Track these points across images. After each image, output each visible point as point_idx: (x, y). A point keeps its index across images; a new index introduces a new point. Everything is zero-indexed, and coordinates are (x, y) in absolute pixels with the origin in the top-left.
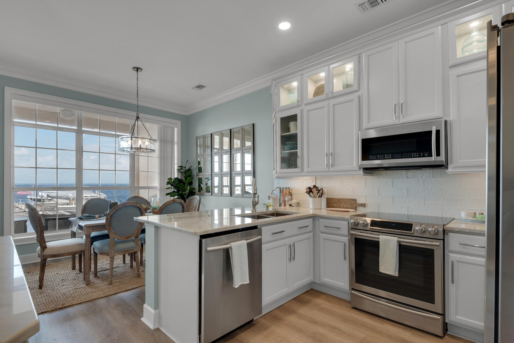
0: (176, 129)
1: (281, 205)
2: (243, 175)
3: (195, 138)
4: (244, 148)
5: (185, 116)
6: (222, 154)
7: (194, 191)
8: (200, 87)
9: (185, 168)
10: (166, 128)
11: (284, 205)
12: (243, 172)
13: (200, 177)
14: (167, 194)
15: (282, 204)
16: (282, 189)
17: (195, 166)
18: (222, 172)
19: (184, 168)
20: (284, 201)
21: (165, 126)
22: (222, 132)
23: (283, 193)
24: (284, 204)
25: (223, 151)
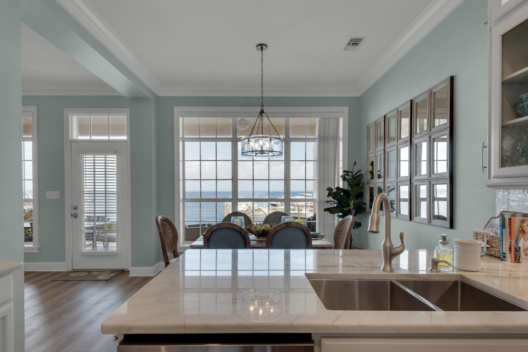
0: (341, 120)
1: (504, 257)
2: (430, 181)
3: (367, 127)
4: (433, 130)
5: (357, 98)
6: (399, 147)
7: (363, 206)
8: (355, 42)
9: (352, 173)
10: (327, 120)
11: (513, 260)
12: (430, 177)
13: (371, 186)
14: (326, 210)
15: (508, 255)
16: (507, 217)
17: (366, 169)
18: (399, 178)
19: (350, 174)
20: (513, 250)
21: (325, 118)
22: (400, 110)
23: (510, 228)
24: (513, 256)
25: (400, 142)
